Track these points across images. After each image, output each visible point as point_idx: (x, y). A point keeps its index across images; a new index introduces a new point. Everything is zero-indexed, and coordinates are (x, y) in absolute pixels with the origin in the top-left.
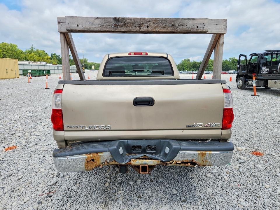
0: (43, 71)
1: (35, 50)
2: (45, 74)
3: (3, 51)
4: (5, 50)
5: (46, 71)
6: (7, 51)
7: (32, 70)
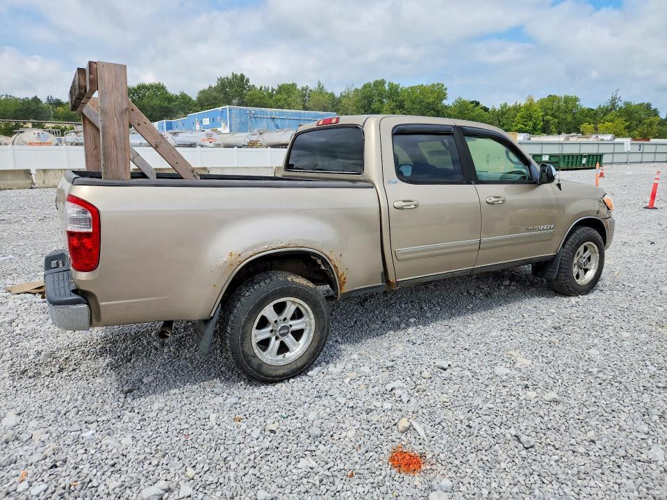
0: (579, 157)
1: (620, 104)
2: (584, 165)
3: (547, 115)
4: (550, 113)
5: (589, 156)
6: (552, 115)
7: (551, 156)
